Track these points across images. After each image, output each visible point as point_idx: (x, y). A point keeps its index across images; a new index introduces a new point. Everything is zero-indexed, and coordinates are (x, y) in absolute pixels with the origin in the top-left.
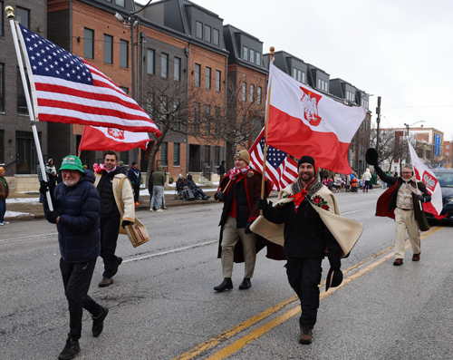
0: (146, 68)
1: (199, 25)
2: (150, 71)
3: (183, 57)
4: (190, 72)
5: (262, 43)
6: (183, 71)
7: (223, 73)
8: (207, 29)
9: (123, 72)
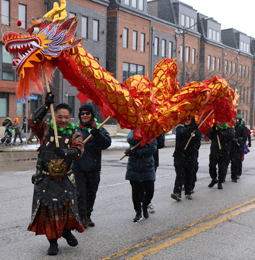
0: (154, 52)
1: (183, 17)
2: (156, 53)
3: (174, 41)
4: (177, 51)
5: (220, 24)
6: (174, 51)
7: (197, 50)
8: (188, 18)
9: (142, 55)
